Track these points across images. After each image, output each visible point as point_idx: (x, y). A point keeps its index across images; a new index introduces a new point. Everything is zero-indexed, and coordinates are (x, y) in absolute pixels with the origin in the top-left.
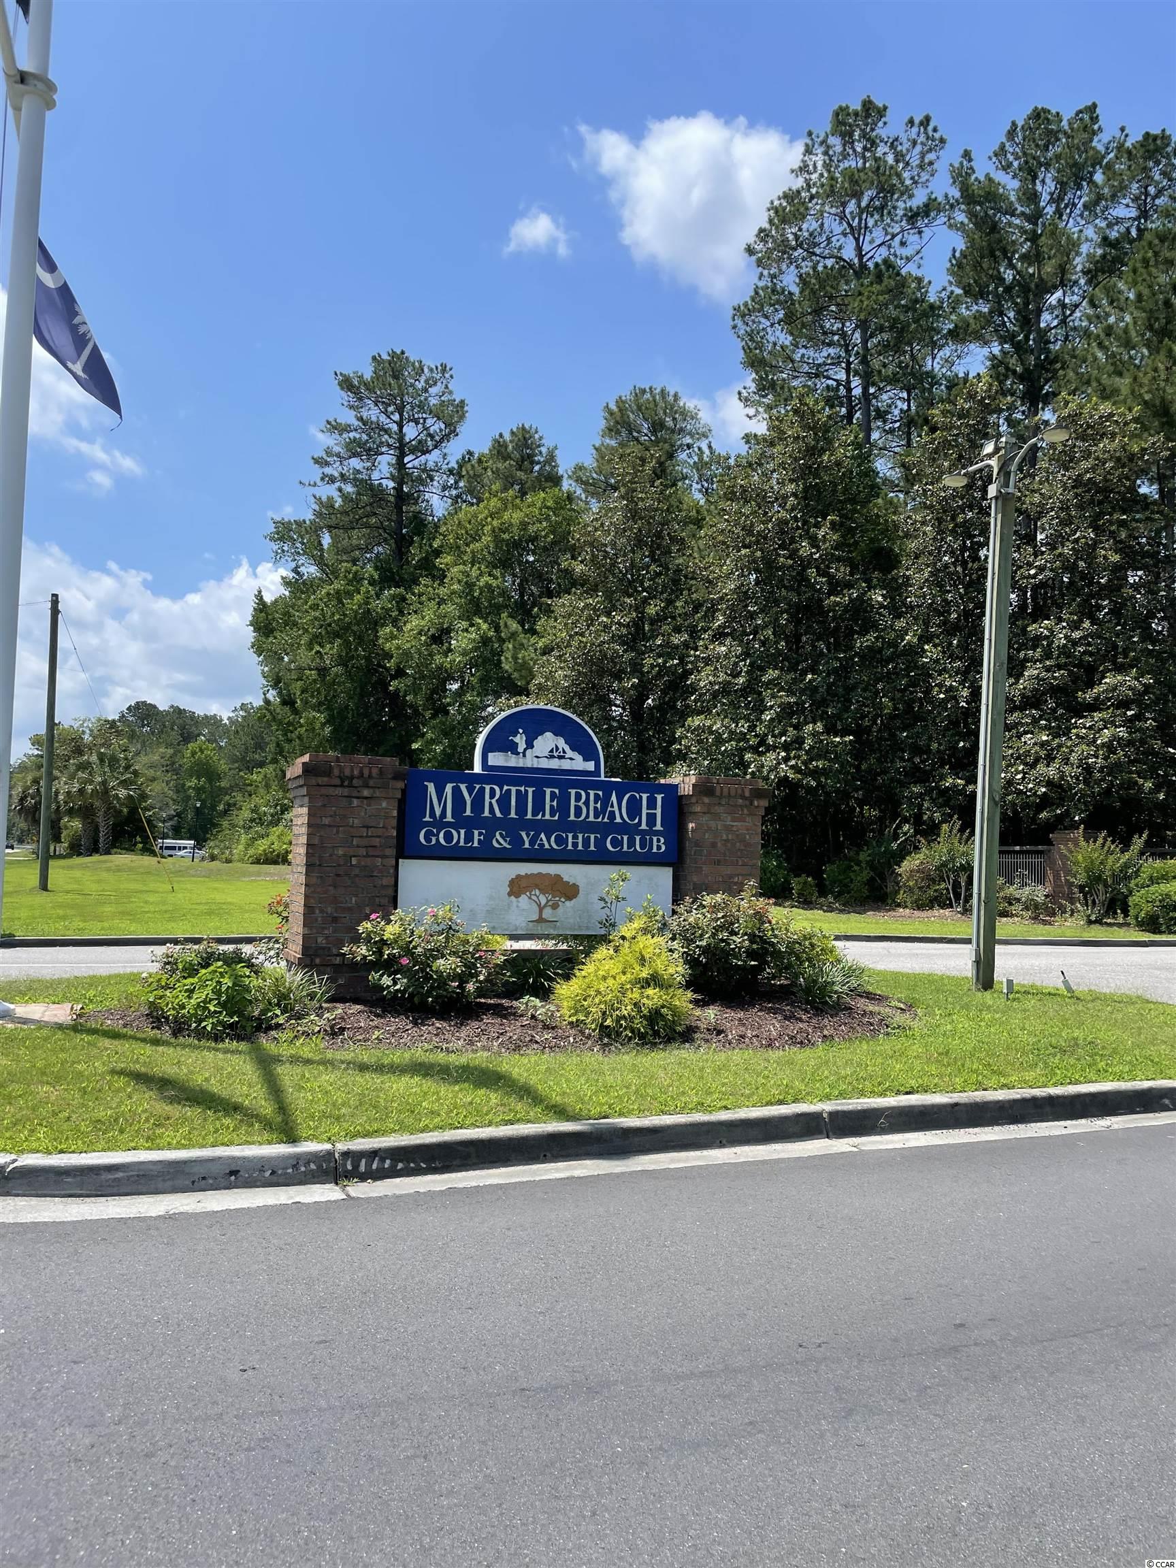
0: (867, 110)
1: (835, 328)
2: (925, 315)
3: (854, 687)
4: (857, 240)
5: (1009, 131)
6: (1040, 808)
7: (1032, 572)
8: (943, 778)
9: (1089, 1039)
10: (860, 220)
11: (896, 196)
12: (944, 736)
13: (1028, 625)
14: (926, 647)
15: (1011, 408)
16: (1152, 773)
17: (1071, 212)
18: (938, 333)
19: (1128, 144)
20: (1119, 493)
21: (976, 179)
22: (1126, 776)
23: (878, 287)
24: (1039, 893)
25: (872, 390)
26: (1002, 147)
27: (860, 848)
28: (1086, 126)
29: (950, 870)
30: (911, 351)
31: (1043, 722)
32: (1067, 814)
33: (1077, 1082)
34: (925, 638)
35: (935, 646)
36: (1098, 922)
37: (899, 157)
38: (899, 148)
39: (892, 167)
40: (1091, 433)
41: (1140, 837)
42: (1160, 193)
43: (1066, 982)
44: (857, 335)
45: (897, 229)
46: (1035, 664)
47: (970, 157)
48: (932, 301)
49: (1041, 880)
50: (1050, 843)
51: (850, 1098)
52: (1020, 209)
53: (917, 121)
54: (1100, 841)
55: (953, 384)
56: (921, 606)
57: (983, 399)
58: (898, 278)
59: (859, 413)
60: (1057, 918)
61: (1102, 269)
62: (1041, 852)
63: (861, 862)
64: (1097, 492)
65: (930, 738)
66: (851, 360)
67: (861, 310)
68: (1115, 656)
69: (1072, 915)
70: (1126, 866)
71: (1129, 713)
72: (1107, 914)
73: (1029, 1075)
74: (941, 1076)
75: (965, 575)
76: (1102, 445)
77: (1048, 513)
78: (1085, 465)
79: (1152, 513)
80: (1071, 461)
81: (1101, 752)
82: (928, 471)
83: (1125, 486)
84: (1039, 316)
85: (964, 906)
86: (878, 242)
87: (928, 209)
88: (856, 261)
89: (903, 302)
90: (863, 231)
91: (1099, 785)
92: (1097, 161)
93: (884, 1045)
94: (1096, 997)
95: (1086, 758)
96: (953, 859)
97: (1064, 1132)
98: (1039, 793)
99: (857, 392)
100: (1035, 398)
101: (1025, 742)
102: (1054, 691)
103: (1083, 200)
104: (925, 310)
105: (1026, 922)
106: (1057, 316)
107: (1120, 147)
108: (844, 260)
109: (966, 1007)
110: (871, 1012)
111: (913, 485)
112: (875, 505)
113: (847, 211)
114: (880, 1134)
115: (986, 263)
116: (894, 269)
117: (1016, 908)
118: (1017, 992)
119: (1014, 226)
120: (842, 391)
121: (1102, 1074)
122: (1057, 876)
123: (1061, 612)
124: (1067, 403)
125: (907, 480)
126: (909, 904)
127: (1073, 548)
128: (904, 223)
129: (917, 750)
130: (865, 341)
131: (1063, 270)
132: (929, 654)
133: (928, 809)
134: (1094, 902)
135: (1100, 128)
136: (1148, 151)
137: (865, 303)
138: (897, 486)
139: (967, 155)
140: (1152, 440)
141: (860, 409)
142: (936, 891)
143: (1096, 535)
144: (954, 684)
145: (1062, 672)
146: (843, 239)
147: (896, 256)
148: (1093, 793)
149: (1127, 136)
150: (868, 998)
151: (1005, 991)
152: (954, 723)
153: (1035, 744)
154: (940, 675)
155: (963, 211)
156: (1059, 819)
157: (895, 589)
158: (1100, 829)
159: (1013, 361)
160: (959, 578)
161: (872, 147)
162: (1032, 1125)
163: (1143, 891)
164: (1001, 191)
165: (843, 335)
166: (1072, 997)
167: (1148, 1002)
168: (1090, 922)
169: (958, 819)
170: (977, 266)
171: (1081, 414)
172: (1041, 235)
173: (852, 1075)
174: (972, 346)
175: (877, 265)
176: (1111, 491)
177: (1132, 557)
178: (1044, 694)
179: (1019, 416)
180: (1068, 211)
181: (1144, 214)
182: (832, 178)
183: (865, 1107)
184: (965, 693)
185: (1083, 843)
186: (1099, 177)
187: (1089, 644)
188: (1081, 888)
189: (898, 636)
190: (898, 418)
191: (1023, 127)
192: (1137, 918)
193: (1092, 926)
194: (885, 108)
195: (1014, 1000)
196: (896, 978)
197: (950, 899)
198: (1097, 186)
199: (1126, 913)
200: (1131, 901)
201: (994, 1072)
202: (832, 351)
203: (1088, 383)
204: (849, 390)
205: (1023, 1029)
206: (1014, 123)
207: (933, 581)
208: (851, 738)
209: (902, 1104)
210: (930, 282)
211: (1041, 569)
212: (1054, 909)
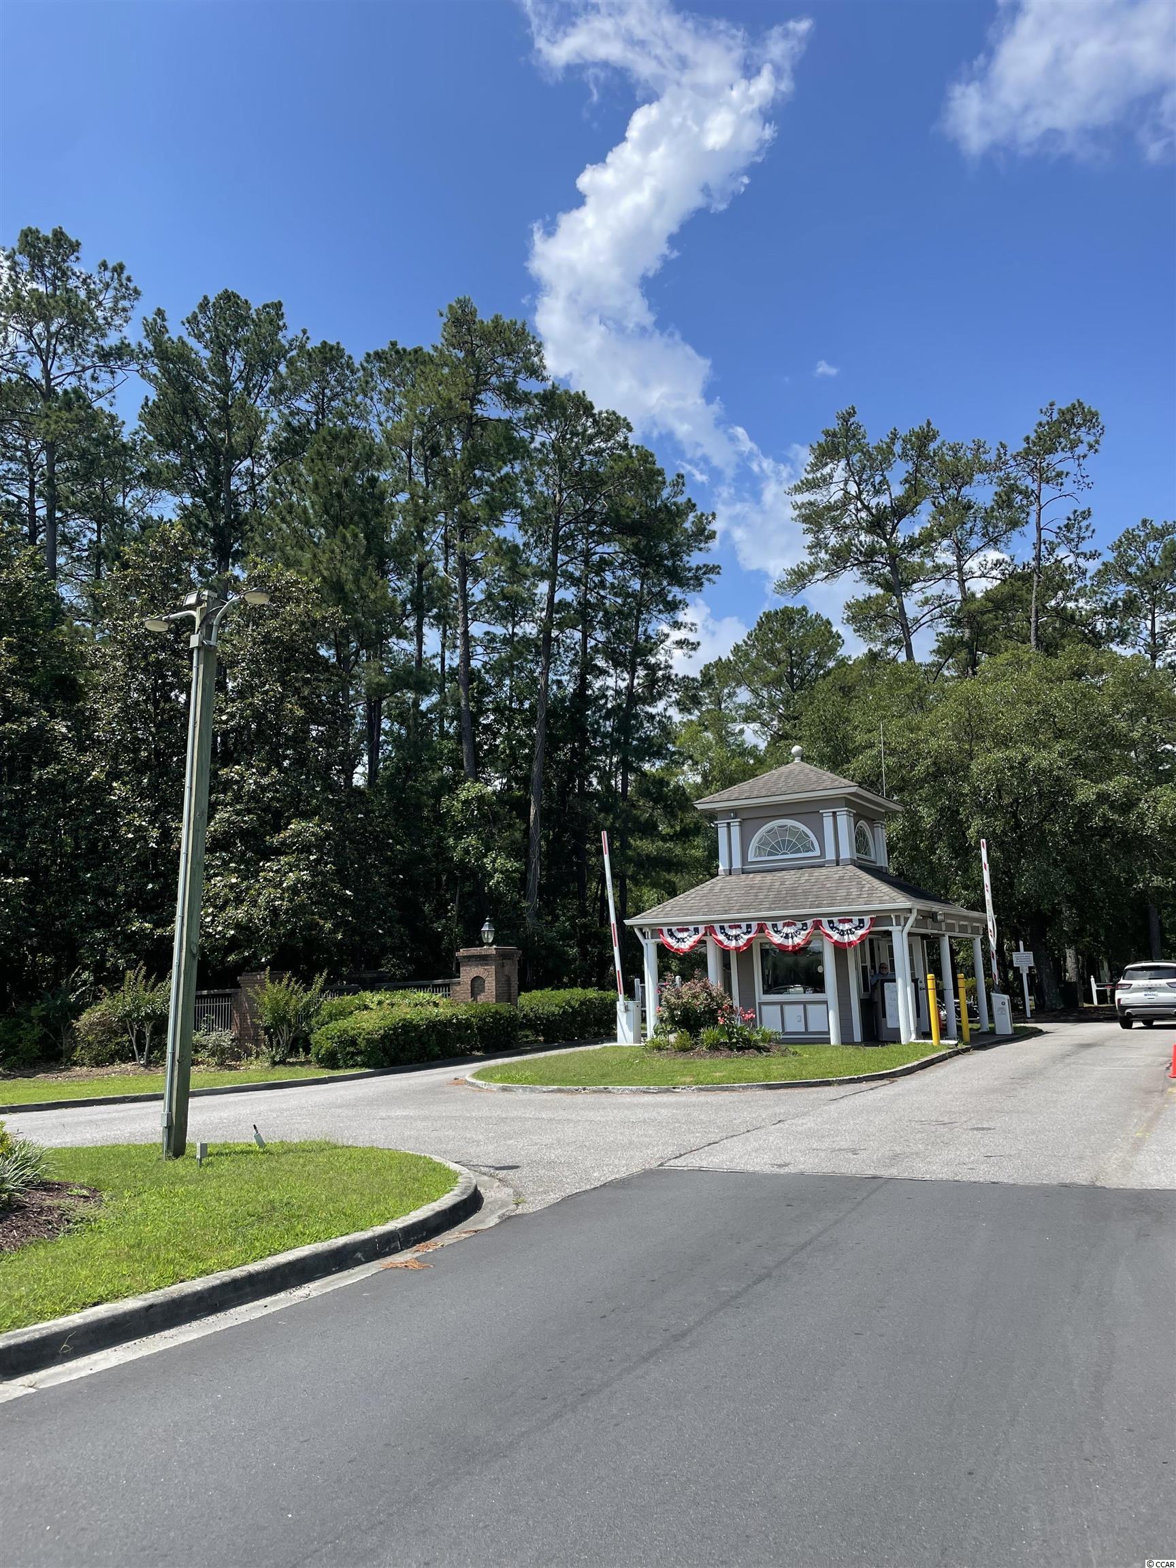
0: (59, 240)
1: (18, 444)
2: (117, 452)
3: (31, 823)
4: (45, 363)
5: (201, 304)
6: (228, 950)
7: (224, 718)
8: (129, 921)
9: (285, 1201)
10: (49, 344)
11: (87, 331)
12: (131, 878)
13: (219, 769)
14: (115, 784)
15: (203, 558)
16: (330, 914)
17: (259, 393)
18: (131, 473)
19: (309, 346)
20: (303, 653)
21: (170, 339)
22: (309, 917)
23: (67, 414)
24: (225, 1037)
25: (59, 514)
26: (195, 316)
27: (31, 1001)
28: (272, 320)
29: (134, 1020)
30: (103, 484)
31: (233, 865)
32: (254, 956)
33: (276, 1252)
34: (114, 775)
35: (124, 784)
36: (283, 1062)
37: (91, 295)
38: (92, 286)
39: (83, 303)
40: (280, 596)
41: (321, 975)
42: (335, 396)
43: (258, 1137)
44: (43, 456)
45: (88, 362)
46: (226, 807)
47: (163, 316)
48: (125, 440)
49: (227, 1025)
50: (237, 986)
51: (25, 1326)
52: (211, 378)
53: (110, 266)
54: (285, 982)
55: (146, 525)
56: (109, 741)
57: (176, 545)
58: (90, 411)
59: (42, 535)
60: (242, 1062)
61: (287, 450)
62: (229, 995)
63: (33, 1018)
64: (284, 650)
65: (117, 880)
66: (36, 480)
67: (47, 432)
68: (298, 803)
69: (257, 1057)
70: (308, 1004)
71: (312, 858)
72: (290, 1054)
73: (229, 1254)
74: (133, 1275)
75: (157, 715)
76: (288, 608)
77: (239, 663)
78: (273, 623)
79: (332, 674)
80: (260, 618)
81: (286, 895)
82: (119, 606)
83: (309, 648)
84: (229, 480)
85: (148, 1057)
86: (68, 370)
87: (121, 352)
88: (43, 382)
89: (94, 435)
90: (51, 355)
91: (285, 927)
92: (282, 353)
93: (66, 1246)
94: (289, 1150)
95: (273, 900)
96: (138, 1008)
97: (265, 1312)
98: (228, 936)
99: (42, 513)
100: (224, 554)
101: (215, 885)
102: (244, 835)
103: (269, 385)
104: (116, 448)
105: (213, 1069)
106: (246, 483)
107: (302, 347)
108: (30, 379)
109: (158, 1182)
110: (49, 1207)
111: (102, 617)
112: (60, 631)
113: (35, 331)
114: (61, 1362)
115: (178, 418)
116: (84, 401)
117: (203, 1056)
118: (210, 1155)
119: (206, 392)
120: (25, 509)
121: (300, 1238)
122: (243, 1020)
123: (251, 758)
124: (256, 565)
125: (96, 611)
126: (86, 1061)
127: (263, 699)
128: (96, 359)
129: (103, 893)
130: (51, 466)
131: (252, 442)
132: (118, 792)
133: (112, 956)
134: (278, 1043)
135: (284, 325)
136: (325, 358)
137: (53, 427)
138: (84, 615)
139: (160, 313)
140: (332, 610)
141: (44, 531)
142: (117, 1044)
143: (284, 690)
144: (144, 823)
145: (251, 816)
146: (29, 358)
147: (87, 389)
148: (279, 934)
149: (308, 338)
150: (45, 1190)
151: (198, 1157)
152: (142, 864)
153: (225, 886)
154: (128, 814)
155: (156, 365)
156: (247, 960)
157: (82, 722)
158: (285, 969)
159: (204, 515)
160: (150, 716)
161: (63, 277)
162: (232, 1311)
163: (323, 1029)
164: (193, 356)
165: (28, 453)
166: (264, 1153)
167: (336, 1147)
168: (274, 1064)
169: (144, 965)
170: (169, 419)
171: (269, 577)
172: (231, 406)
173: (28, 1295)
174: (164, 493)
175: (66, 392)
176: (297, 651)
177: (314, 713)
178: (233, 835)
179: (209, 567)
180: (256, 391)
181: (321, 411)
182: (19, 296)
183: (44, 1332)
184: (155, 833)
185: (269, 985)
186: (282, 368)
187: (277, 791)
188: (267, 1030)
189: (83, 771)
190: (86, 547)
191: (214, 304)
192: (317, 1055)
193: (277, 1067)
194: (78, 244)
195: (208, 1164)
196: (76, 1156)
197: (133, 1052)
198: (281, 376)
199: (307, 1051)
200: (314, 1038)
201: (192, 1258)
202: (13, 466)
203: (273, 550)
204: (33, 510)
205: (219, 1199)
206: (206, 298)
207: (123, 717)
208: (26, 879)
209: (88, 1320)
210: (124, 423)
211: (232, 716)
212: (239, 1053)
